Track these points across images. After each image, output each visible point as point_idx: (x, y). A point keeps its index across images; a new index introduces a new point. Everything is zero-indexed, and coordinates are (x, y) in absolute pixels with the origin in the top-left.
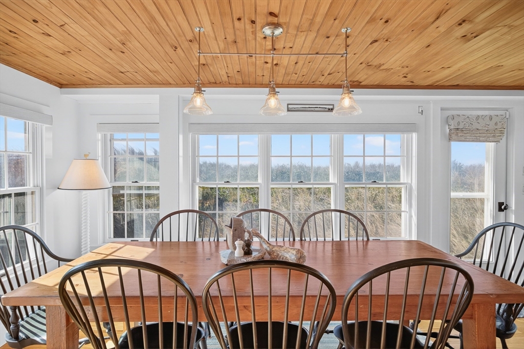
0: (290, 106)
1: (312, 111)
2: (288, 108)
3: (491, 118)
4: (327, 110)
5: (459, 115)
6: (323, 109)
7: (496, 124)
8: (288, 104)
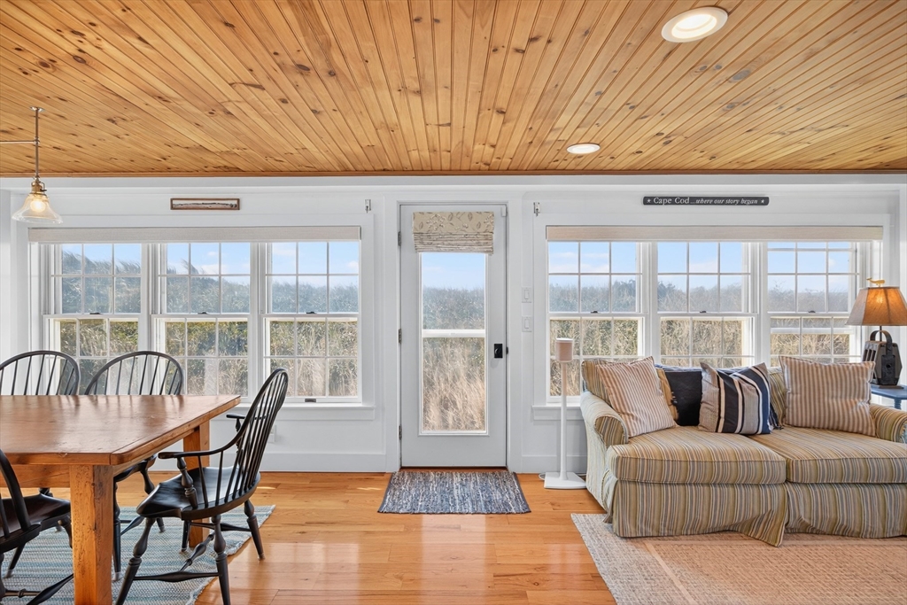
0: (174, 202)
1: (208, 209)
2: (172, 205)
3: (470, 216)
4: (229, 207)
5: (423, 213)
6: (223, 206)
7: (479, 225)
8: (172, 200)
